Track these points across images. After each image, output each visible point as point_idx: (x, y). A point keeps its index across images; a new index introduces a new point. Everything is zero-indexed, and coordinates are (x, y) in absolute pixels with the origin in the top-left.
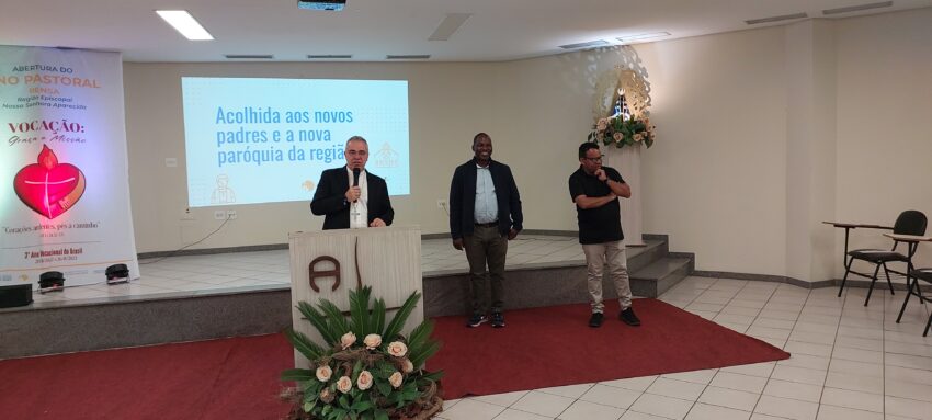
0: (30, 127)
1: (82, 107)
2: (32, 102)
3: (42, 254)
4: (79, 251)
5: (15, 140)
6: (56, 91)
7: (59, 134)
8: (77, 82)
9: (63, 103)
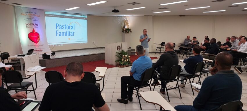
0: (30, 24)
1: (38, 21)
2: (29, 19)
3: (37, 51)
4: (42, 50)
5: (27, 27)
6: (34, 17)
7: (35, 26)
8: (37, 16)
9: (35, 20)
